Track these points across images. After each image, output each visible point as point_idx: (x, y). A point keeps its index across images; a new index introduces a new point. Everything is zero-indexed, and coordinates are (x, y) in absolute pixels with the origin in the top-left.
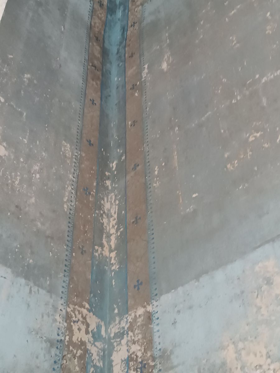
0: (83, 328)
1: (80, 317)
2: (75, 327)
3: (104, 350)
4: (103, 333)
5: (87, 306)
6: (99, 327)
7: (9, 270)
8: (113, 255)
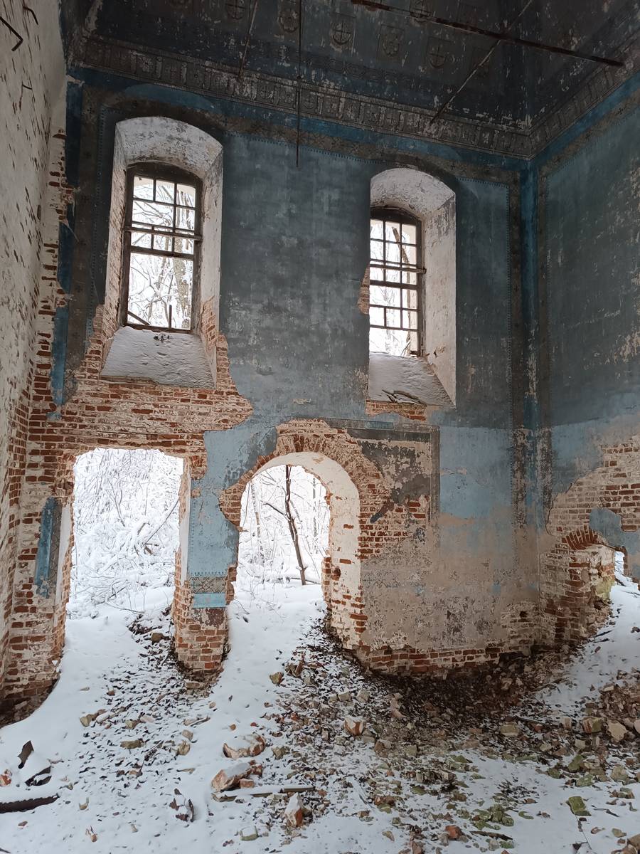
0: (522, 437)
1: (520, 433)
2: (518, 439)
3: (533, 442)
4: (532, 435)
5: (523, 426)
6: (530, 433)
7: (487, 428)
8: (535, 394)
